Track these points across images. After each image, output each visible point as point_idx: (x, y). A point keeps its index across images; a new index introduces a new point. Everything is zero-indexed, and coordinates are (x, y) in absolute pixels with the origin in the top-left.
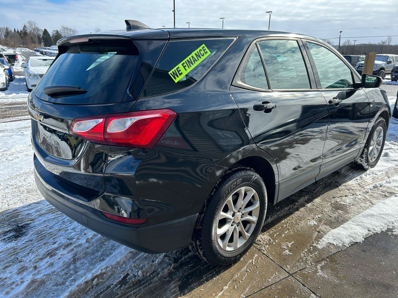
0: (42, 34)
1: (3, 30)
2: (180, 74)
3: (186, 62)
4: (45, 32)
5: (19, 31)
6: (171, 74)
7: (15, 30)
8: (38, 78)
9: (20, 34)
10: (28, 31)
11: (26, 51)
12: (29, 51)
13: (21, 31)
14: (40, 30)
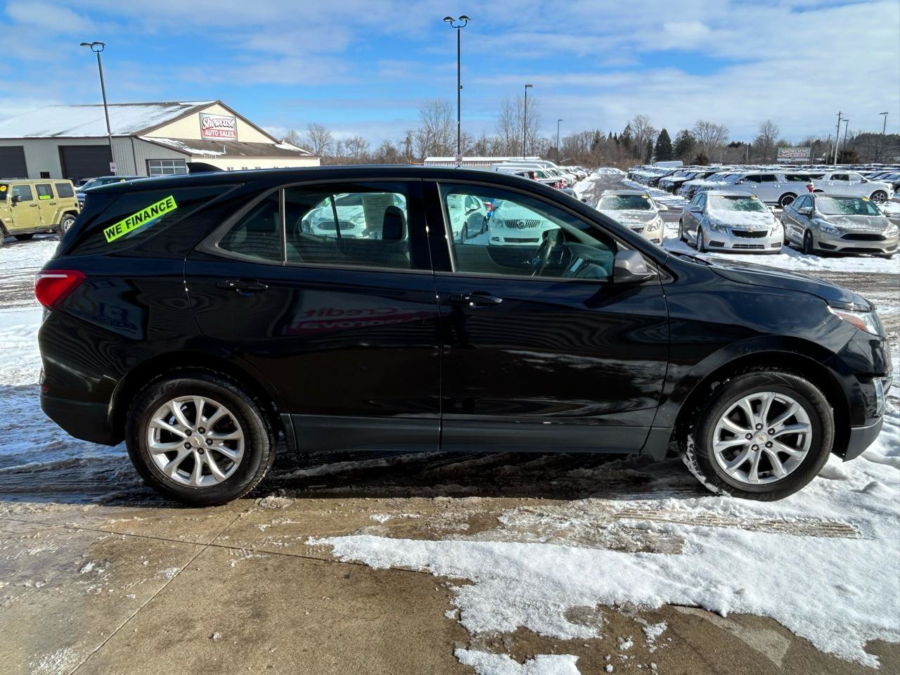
0: (655, 139)
1: (591, 136)
2: (118, 233)
3: (133, 219)
4: (664, 136)
5: (618, 136)
6: (107, 232)
7: (611, 134)
8: (502, 226)
9: (618, 142)
10: (633, 135)
11: (614, 173)
12: (619, 173)
13: (621, 136)
14: (655, 132)
